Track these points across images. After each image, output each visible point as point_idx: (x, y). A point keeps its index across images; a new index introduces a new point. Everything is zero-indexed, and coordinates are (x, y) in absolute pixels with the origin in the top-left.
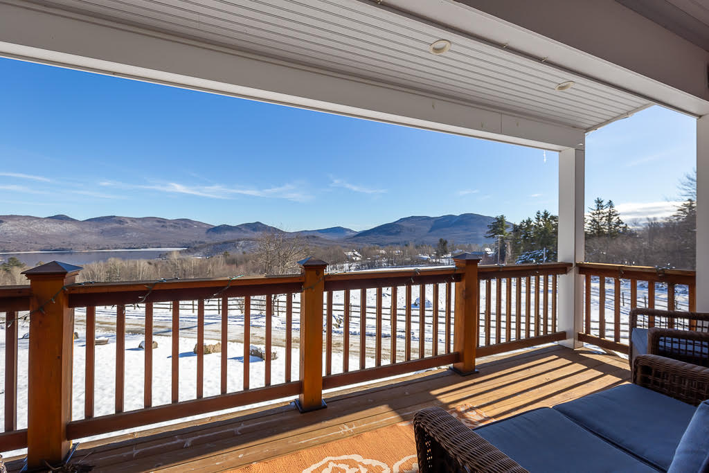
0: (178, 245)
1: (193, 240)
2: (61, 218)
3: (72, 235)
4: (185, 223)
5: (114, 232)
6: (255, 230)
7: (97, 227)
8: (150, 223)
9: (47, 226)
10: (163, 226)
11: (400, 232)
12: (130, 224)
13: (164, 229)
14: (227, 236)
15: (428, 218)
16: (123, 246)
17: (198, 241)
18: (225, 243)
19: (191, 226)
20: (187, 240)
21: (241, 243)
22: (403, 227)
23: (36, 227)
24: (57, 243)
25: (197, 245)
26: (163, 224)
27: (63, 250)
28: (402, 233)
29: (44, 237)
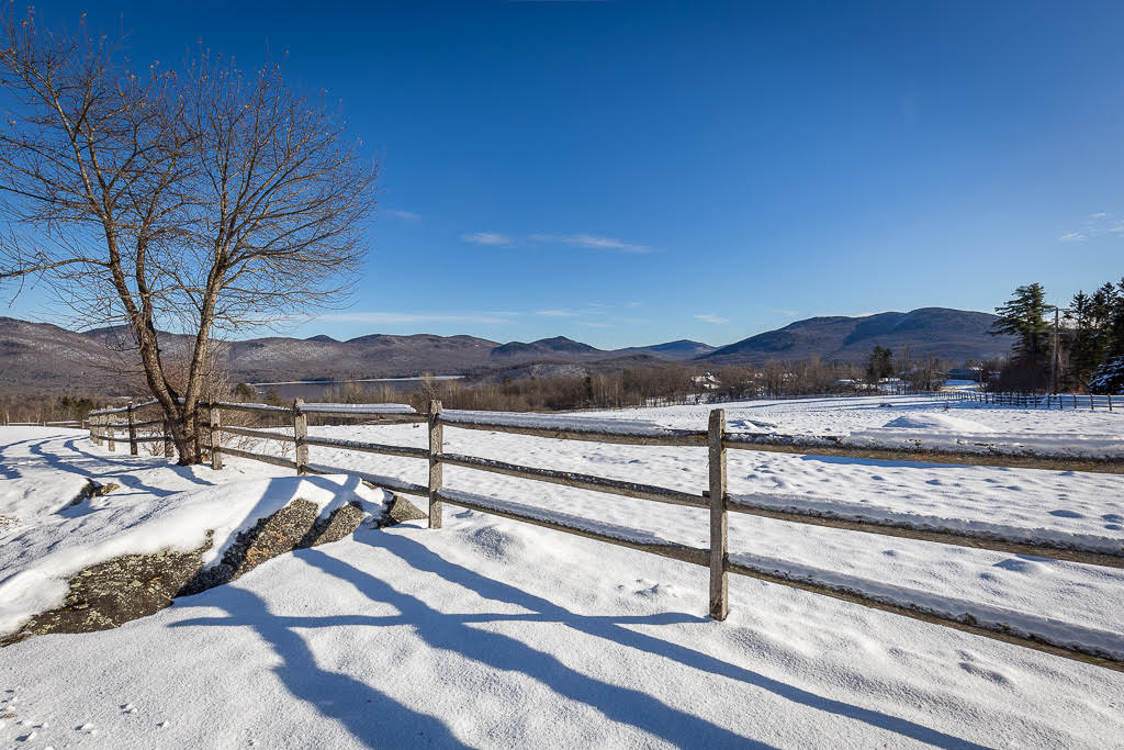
0: (455, 372)
1: (474, 364)
2: (321, 340)
3: (334, 360)
4: (464, 341)
5: (381, 355)
6: (556, 348)
7: (360, 349)
8: (420, 343)
9: (308, 349)
10: (437, 346)
11: (791, 345)
12: (397, 344)
13: (437, 350)
14: (518, 358)
15: (845, 320)
16: (390, 373)
17: (481, 365)
18: (515, 368)
19: (472, 345)
20: (466, 365)
21: (537, 367)
22: (798, 336)
23: (295, 351)
24: (316, 371)
25: (478, 372)
26: (436, 343)
27: (324, 379)
28: (793, 348)
29: (304, 364)
